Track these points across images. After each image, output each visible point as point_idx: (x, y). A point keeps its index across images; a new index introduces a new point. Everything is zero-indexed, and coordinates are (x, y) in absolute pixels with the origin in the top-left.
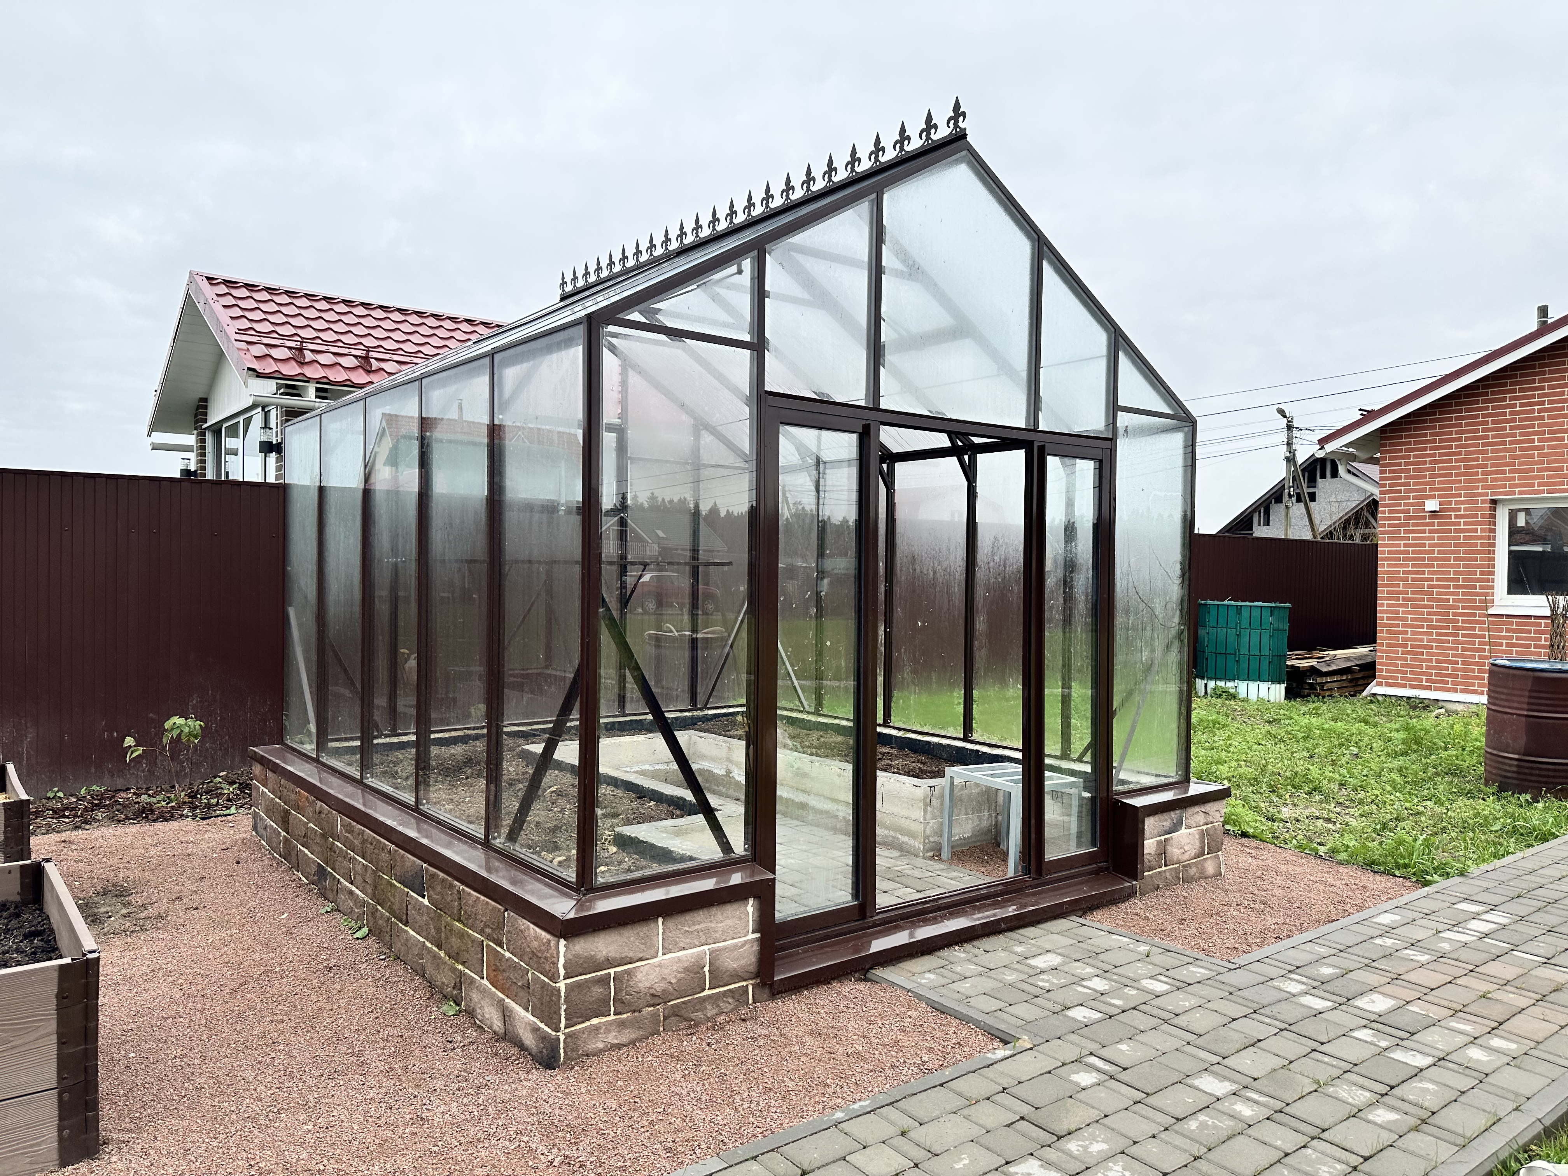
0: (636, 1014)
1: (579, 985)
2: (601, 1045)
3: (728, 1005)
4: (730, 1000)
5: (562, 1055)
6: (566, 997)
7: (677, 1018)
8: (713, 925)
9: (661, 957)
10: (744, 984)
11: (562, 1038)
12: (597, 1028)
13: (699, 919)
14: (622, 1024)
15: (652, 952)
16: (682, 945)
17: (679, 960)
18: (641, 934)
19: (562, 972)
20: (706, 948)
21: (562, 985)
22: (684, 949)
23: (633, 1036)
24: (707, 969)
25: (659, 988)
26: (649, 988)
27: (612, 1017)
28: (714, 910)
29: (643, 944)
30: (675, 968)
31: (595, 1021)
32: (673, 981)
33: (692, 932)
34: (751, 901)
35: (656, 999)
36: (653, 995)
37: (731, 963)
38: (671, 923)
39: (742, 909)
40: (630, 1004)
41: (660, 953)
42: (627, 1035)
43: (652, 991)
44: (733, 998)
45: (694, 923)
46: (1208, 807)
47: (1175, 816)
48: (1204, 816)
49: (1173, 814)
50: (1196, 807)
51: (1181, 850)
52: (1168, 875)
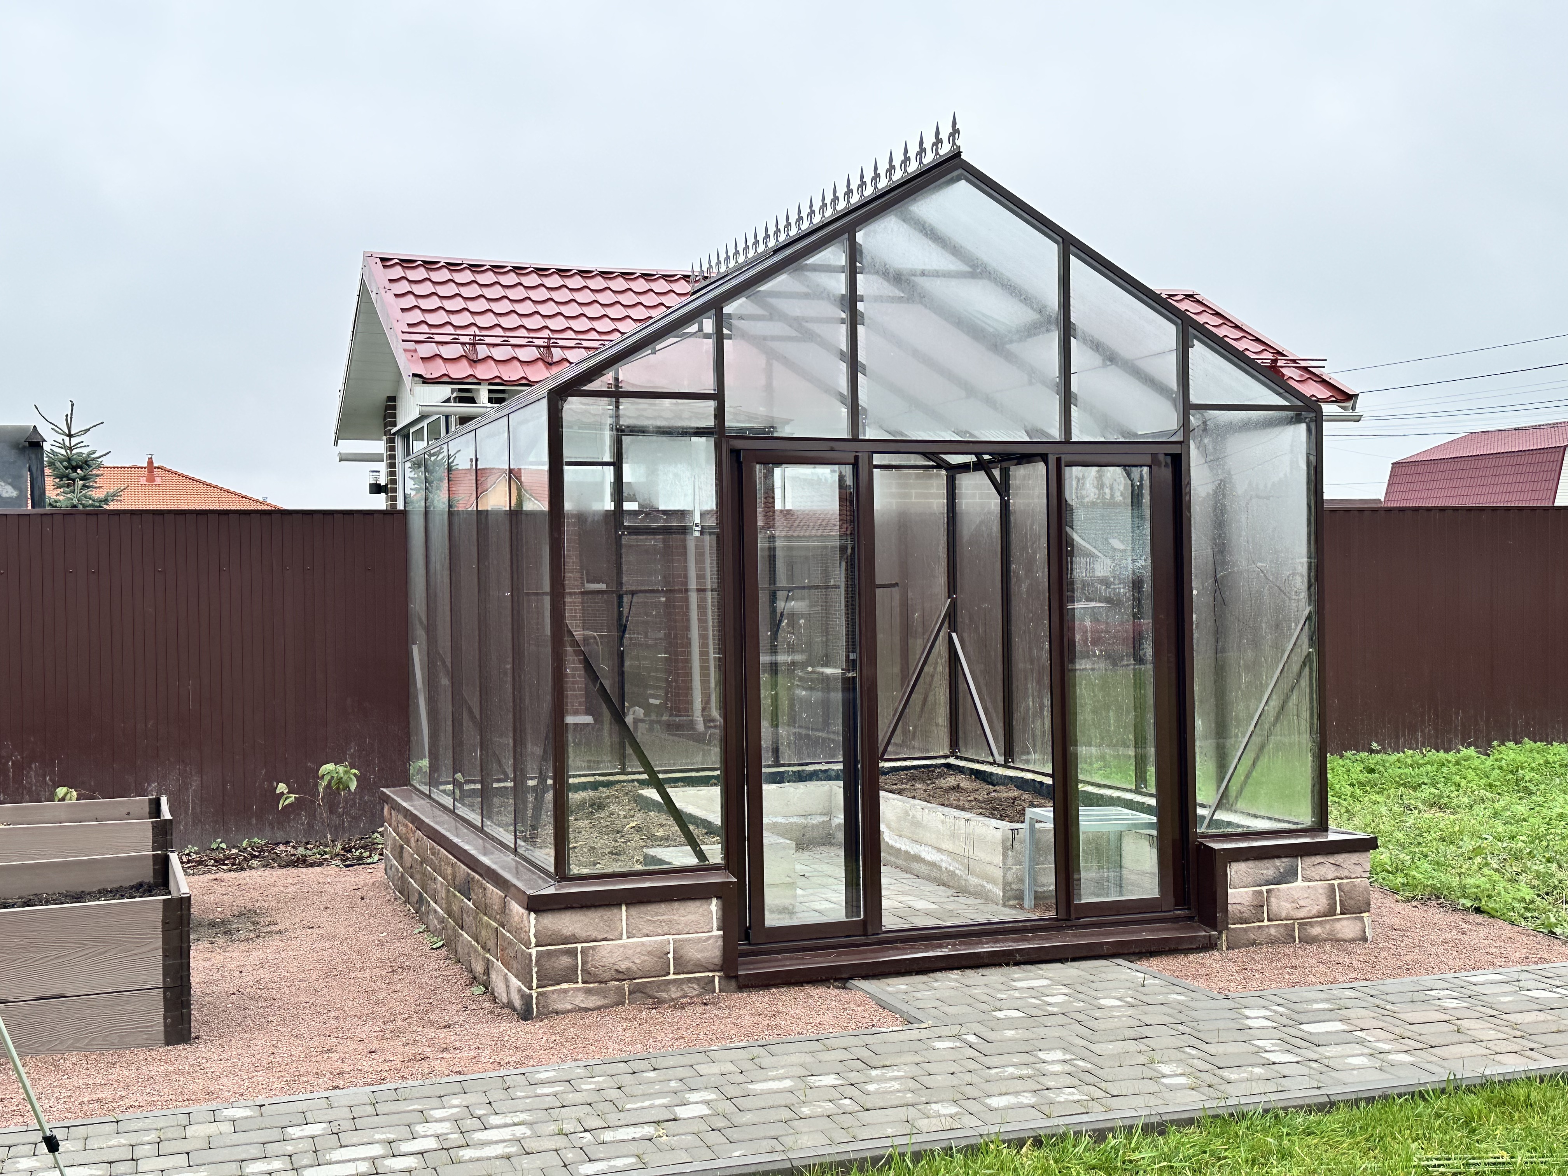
0: (603, 985)
1: (549, 953)
2: (569, 1007)
3: (693, 990)
4: (696, 987)
5: (535, 1010)
6: (537, 961)
7: (643, 995)
8: (675, 918)
9: (625, 940)
10: (711, 974)
11: (535, 995)
12: (565, 991)
13: (661, 911)
14: (588, 991)
15: (616, 934)
16: (645, 931)
17: (643, 944)
18: (605, 917)
19: (533, 940)
20: (671, 937)
21: (534, 951)
22: (648, 935)
23: (599, 1003)
24: (671, 956)
25: (623, 966)
26: (614, 964)
27: (580, 985)
28: (676, 905)
29: (607, 926)
30: (638, 950)
31: (564, 986)
32: (637, 961)
33: (654, 922)
34: (714, 901)
35: (621, 975)
36: (617, 970)
37: (694, 954)
38: (634, 911)
39: (705, 907)
40: (595, 975)
41: (625, 936)
42: (592, 1001)
43: (616, 967)
44: (698, 985)
45: (657, 914)
46: (1340, 858)
47: (1281, 864)
48: (1333, 868)
49: (1277, 862)
50: (1318, 857)
51: (1293, 905)
52: (1273, 931)
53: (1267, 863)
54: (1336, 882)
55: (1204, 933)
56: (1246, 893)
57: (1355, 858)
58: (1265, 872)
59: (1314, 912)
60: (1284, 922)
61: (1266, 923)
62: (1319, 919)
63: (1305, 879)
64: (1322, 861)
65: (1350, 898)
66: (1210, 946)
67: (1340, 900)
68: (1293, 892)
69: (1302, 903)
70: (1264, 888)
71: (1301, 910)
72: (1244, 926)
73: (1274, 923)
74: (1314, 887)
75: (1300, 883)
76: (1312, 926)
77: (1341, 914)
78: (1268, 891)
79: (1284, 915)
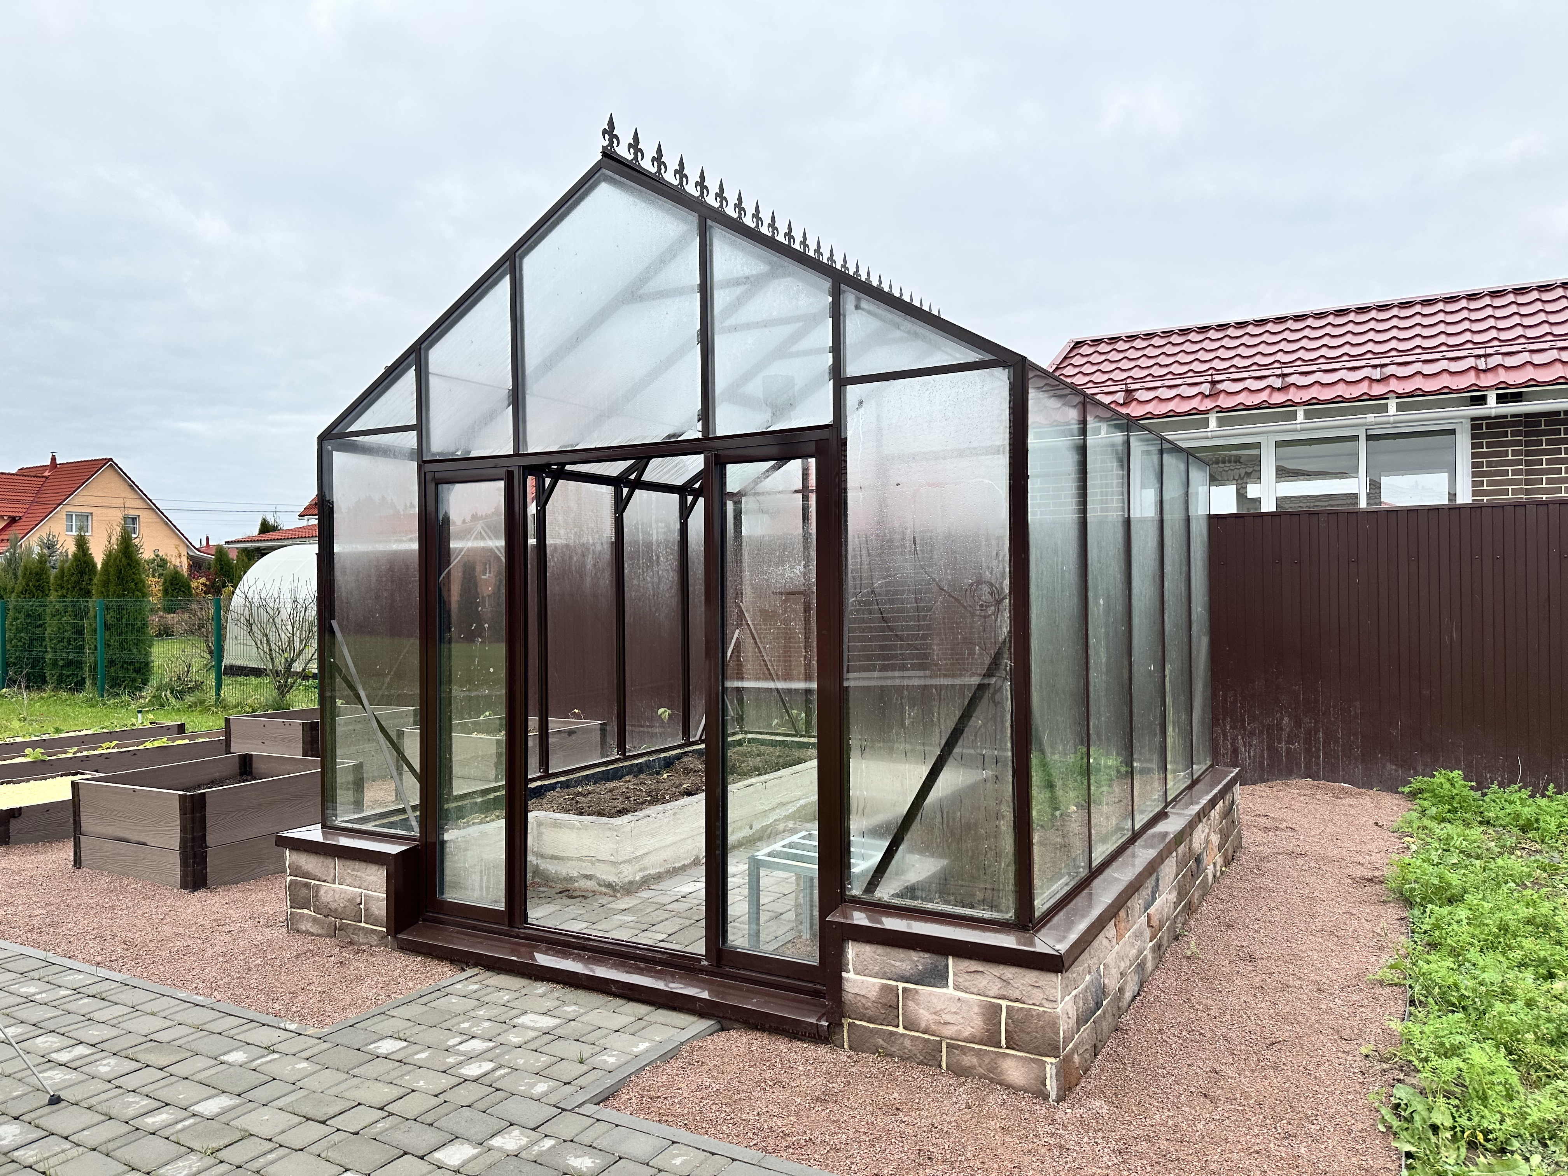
1: (296, 882)
5: (289, 925)
8: (364, 875)
9: (337, 885)
10: (382, 929)
13: (356, 867)
14: (315, 920)
15: (331, 879)
16: (348, 881)
17: (346, 892)
18: (326, 864)
20: (362, 891)
21: (289, 879)
22: (349, 885)
24: (362, 907)
25: (334, 906)
26: (329, 903)
27: (312, 913)
29: (326, 871)
30: (343, 896)
32: (341, 904)
33: (352, 875)
35: (332, 912)
36: (331, 909)
40: (319, 908)
41: (337, 882)
42: (317, 929)
43: (330, 906)
45: (353, 870)
46: (1009, 972)
47: (916, 960)
48: (999, 984)
49: (915, 956)
50: (972, 962)
51: (934, 1017)
52: (907, 1043)
53: (901, 953)
54: (1004, 1003)
55: (812, 1021)
56: (874, 984)
57: (1031, 977)
58: (898, 964)
59: (967, 1033)
60: (926, 1036)
61: (901, 1030)
62: (976, 1046)
63: (957, 988)
64: (981, 969)
65: (1022, 1031)
66: (817, 1037)
67: (1006, 1031)
68: (935, 1001)
69: (947, 1018)
70: (901, 985)
71: (949, 1027)
72: (871, 1026)
73: (912, 1033)
74: (966, 1002)
75: (950, 991)
76: (965, 1054)
77: (1007, 1048)
78: (905, 990)
79: (923, 1025)
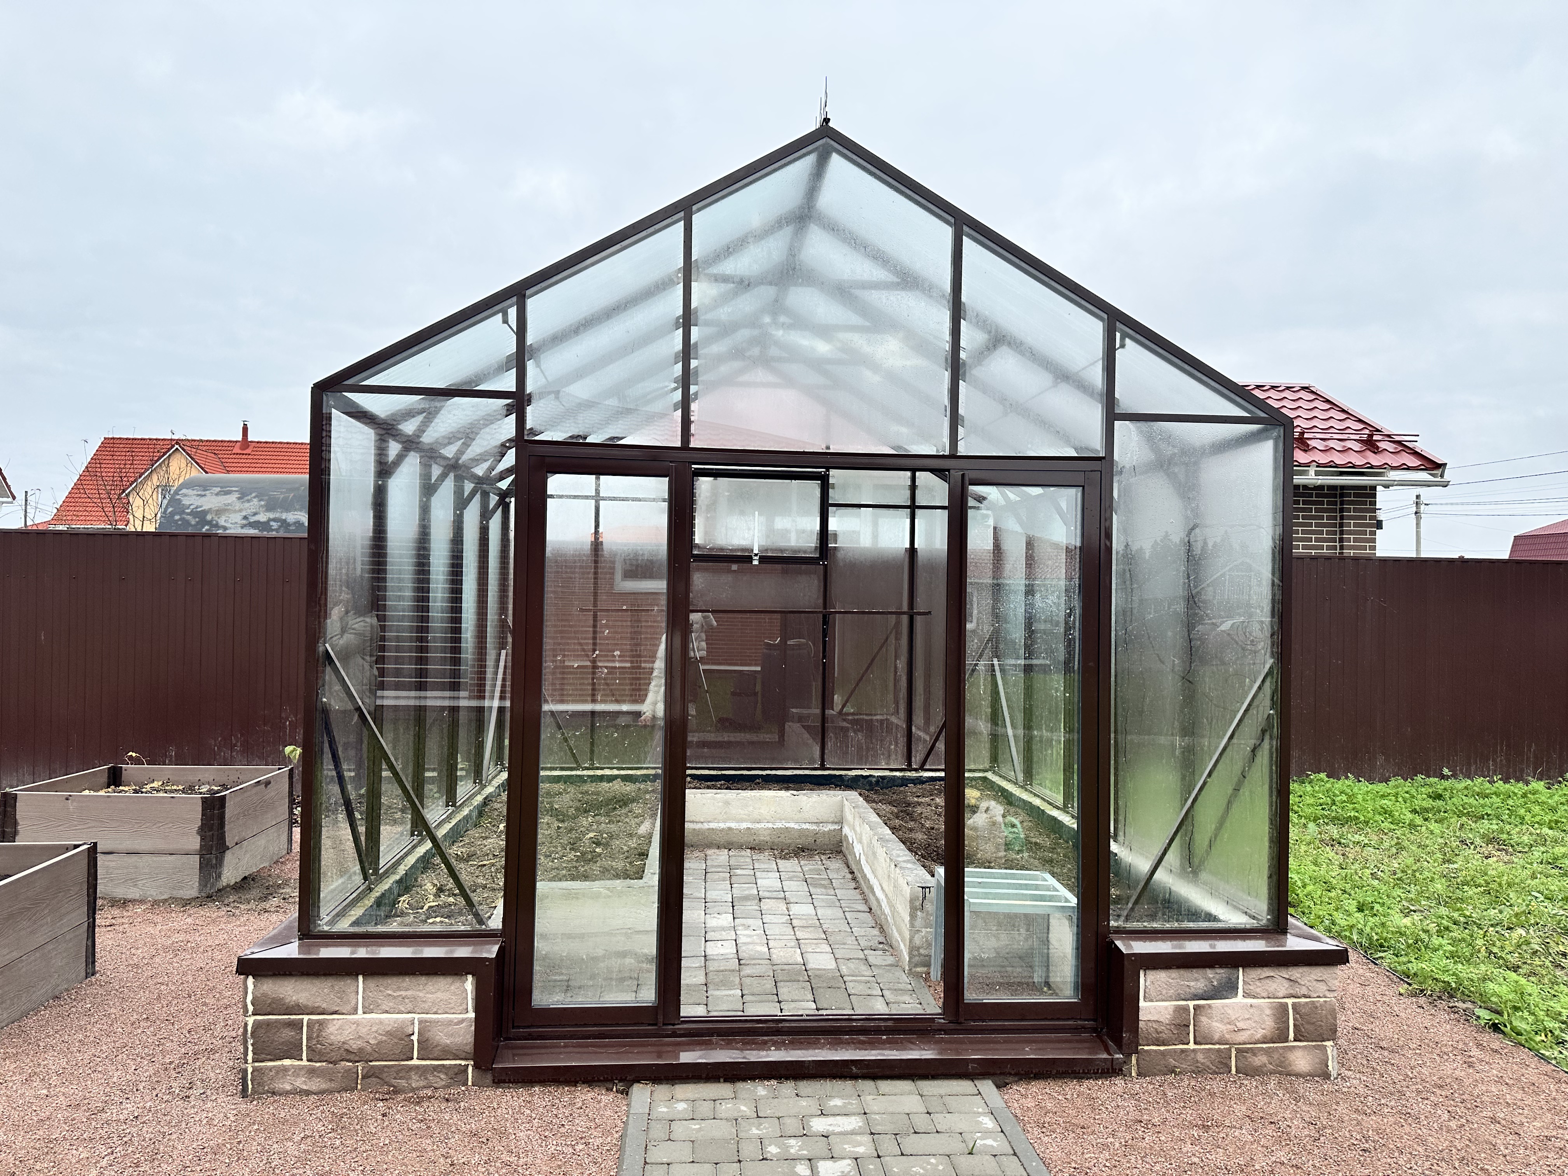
0: (331, 1065)
1: (268, 1024)
2: (288, 1087)
3: (441, 1079)
4: (442, 1076)
5: (250, 1086)
6: (252, 1033)
7: (378, 1080)
8: (421, 994)
9: (360, 1015)
10: (463, 1063)
11: (250, 1070)
12: (285, 1069)
13: (405, 985)
14: (312, 1072)
15: (348, 1008)
16: (384, 1007)
17: (381, 1022)
18: (337, 988)
19: (251, 1008)
20: (416, 1016)
21: (251, 1021)
22: (387, 1012)
23: (324, 1086)
24: (415, 1038)
25: (355, 1045)
26: (344, 1043)
27: (305, 1062)
28: (423, 979)
29: (338, 998)
30: (374, 1029)
31: (287, 1062)
32: (372, 1042)
33: (395, 997)
34: (470, 977)
35: (350, 1055)
36: (347, 1050)
37: (443, 1038)
38: (372, 983)
39: (458, 984)
40: (320, 1053)
41: (360, 1011)
42: (315, 1084)
43: (346, 1047)
44: (446, 1074)
45: (399, 989)
46: (1296, 973)
47: (1215, 976)
48: (1286, 984)
49: (1210, 973)
50: (1265, 969)
51: (1229, 1026)
52: (1200, 1057)
53: (1196, 973)
54: (1290, 1001)
55: (1105, 1056)
56: (1166, 1008)
57: (1317, 972)
58: (1192, 984)
59: (1258, 1036)
60: (1217, 1046)
61: (1192, 1046)
62: (1264, 1046)
63: (1246, 995)
64: (1272, 974)
65: (1309, 1023)
66: (1112, 1071)
67: (1295, 1025)
68: (1229, 1012)
69: (1241, 1025)
70: (1191, 1004)
71: (1242, 1033)
72: (1162, 1048)
73: (1203, 1047)
74: (1258, 1007)
75: (1240, 999)
76: (1255, 1055)
77: (1295, 1040)
78: (1196, 1008)
79: (1216, 1037)
